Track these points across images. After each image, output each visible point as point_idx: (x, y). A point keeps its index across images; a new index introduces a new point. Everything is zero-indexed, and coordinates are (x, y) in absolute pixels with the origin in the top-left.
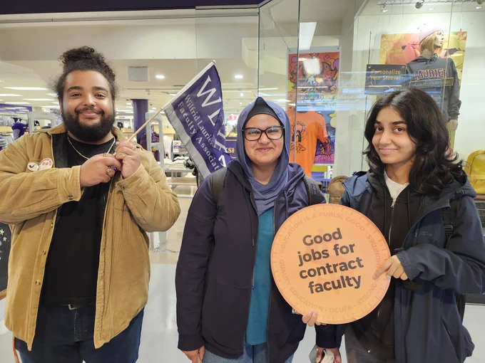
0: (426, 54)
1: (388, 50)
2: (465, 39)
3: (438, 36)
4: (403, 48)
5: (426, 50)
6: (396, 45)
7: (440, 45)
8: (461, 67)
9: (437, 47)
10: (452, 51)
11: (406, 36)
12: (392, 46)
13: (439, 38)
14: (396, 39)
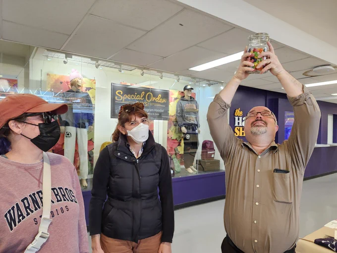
0: (74, 89)
1: (52, 83)
2: (95, 83)
3: (79, 80)
4: (61, 83)
5: (73, 86)
6: (57, 81)
7: (80, 85)
8: (94, 97)
9: (79, 86)
10: (89, 89)
11: (62, 77)
12: (54, 80)
13: (80, 81)
14: (56, 77)
